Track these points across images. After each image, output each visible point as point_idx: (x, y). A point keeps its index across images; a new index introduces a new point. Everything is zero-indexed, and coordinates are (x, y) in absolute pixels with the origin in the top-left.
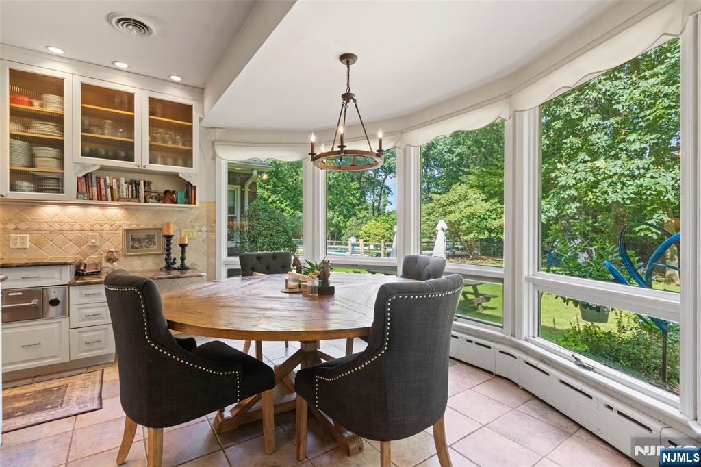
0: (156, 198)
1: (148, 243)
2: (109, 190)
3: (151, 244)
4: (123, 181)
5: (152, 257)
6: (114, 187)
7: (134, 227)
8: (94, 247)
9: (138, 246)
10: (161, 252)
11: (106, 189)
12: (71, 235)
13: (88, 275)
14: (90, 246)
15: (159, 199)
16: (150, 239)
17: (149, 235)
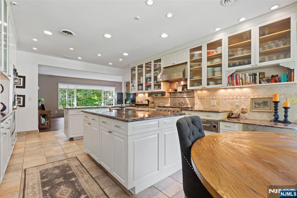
0: (267, 80)
1: (263, 105)
2: (241, 80)
3: (265, 106)
4: (247, 75)
5: (266, 113)
6: (243, 79)
7: (256, 97)
8: (237, 106)
9: (258, 107)
10: (272, 111)
11: (239, 80)
12: (229, 101)
13: (233, 118)
14: (236, 106)
15: (268, 81)
16: (265, 103)
17: (264, 101)
